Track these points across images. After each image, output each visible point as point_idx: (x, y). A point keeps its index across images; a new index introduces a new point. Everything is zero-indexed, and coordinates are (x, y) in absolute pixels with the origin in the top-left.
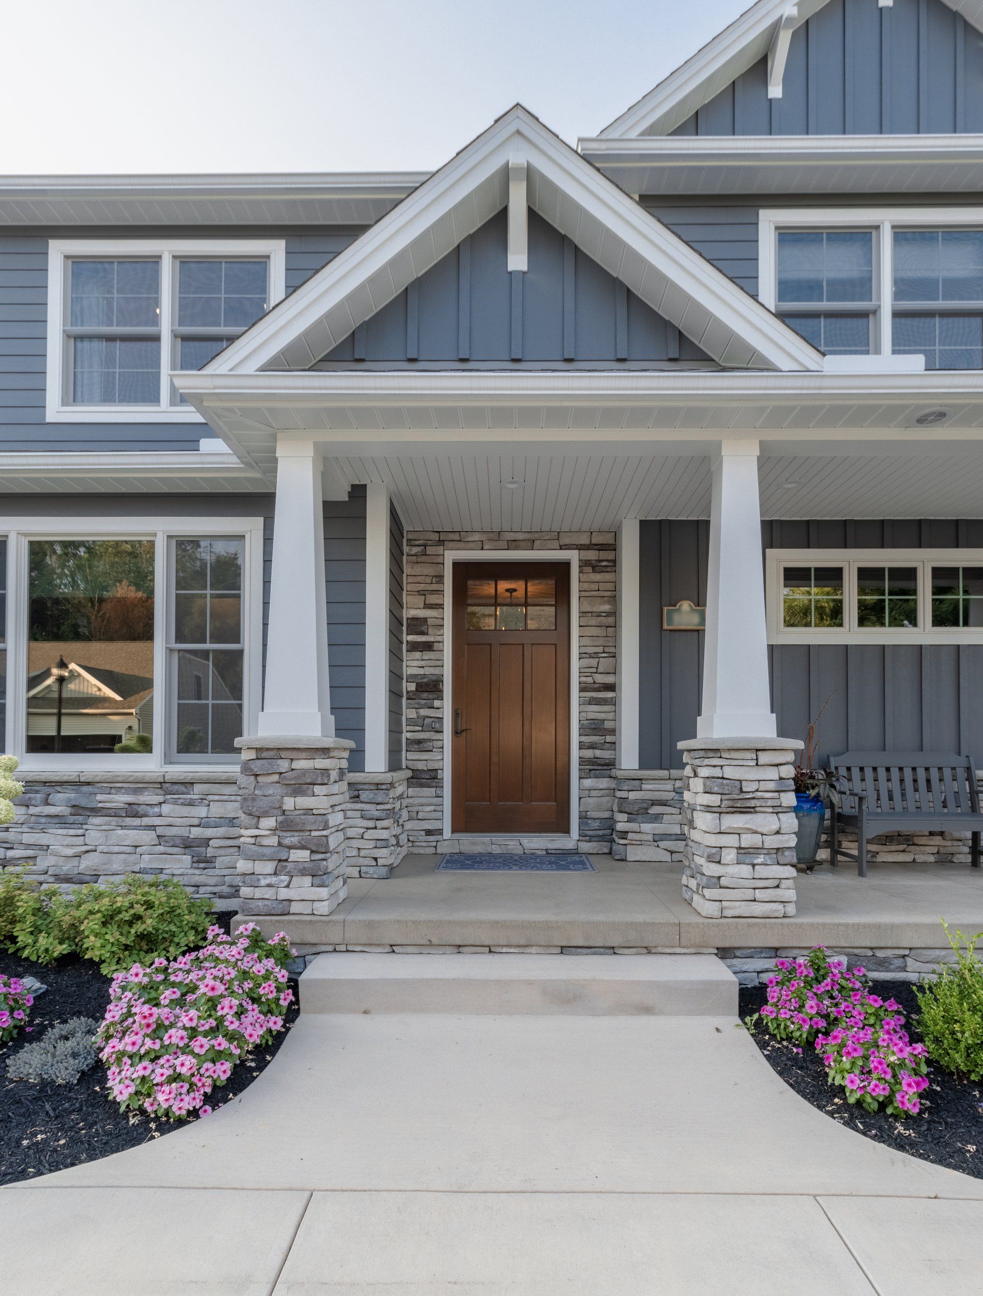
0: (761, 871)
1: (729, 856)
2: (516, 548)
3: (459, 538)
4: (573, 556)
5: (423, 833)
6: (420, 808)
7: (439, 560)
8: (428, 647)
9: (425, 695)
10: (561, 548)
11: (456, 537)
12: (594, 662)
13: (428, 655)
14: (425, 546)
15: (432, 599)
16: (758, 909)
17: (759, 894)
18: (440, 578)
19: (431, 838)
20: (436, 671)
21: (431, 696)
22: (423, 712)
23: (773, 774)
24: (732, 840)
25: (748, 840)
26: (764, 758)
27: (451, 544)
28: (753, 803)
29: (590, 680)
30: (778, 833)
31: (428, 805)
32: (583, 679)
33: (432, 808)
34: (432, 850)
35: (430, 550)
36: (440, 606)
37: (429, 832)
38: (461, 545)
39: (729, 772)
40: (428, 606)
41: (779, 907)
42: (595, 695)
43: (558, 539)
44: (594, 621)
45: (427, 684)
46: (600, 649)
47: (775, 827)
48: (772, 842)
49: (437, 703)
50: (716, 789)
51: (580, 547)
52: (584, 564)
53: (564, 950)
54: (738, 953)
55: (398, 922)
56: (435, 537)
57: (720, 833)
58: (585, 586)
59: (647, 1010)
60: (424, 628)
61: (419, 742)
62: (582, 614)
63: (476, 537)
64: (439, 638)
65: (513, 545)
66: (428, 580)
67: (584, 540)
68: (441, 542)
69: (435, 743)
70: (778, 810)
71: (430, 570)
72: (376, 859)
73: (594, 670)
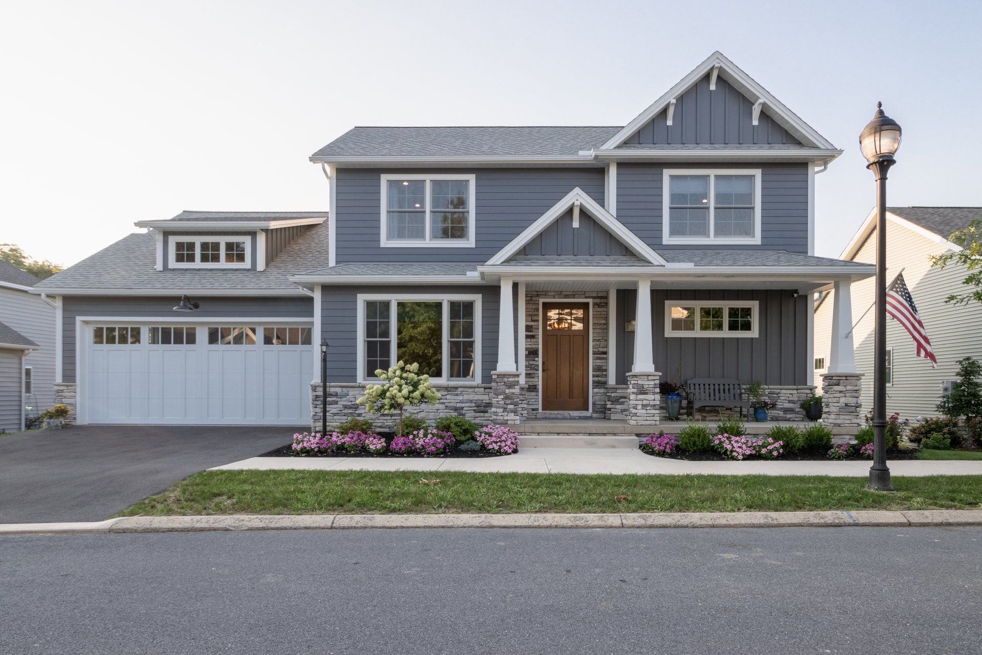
0: (649, 412)
1: (639, 407)
2: (568, 298)
3: (545, 294)
4: (590, 301)
5: (531, 410)
6: (530, 400)
7: (537, 302)
8: (533, 337)
9: (531, 356)
10: (586, 298)
11: (544, 293)
12: (598, 343)
13: (533, 340)
14: (532, 297)
15: (535, 318)
16: (648, 423)
17: (648, 418)
18: (538, 310)
19: (535, 412)
20: (536, 346)
21: (534, 356)
22: (531, 362)
23: (653, 383)
24: (640, 402)
25: (645, 402)
26: (650, 378)
27: (542, 296)
28: (647, 391)
29: (597, 350)
30: (654, 400)
31: (534, 399)
32: (595, 350)
33: (535, 400)
34: (534, 417)
35: (533, 299)
36: (538, 321)
37: (533, 410)
38: (546, 296)
39: (640, 382)
40: (532, 321)
41: (654, 422)
42: (599, 356)
43: (584, 294)
44: (598, 327)
45: (532, 351)
46: (601, 338)
47: (653, 398)
48: (652, 403)
49: (536, 359)
50: (636, 387)
51: (593, 298)
52: (595, 304)
53: (590, 434)
54: (642, 436)
55: (541, 426)
56: (536, 293)
57: (637, 400)
58: (595, 313)
59: (614, 447)
60: (531, 329)
61: (529, 374)
62: (594, 324)
63: (552, 294)
64: (537, 334)
65: (566, 296)
66: (533, 310)
67: (595, 295)
68: (538, 296)
69: (536, 375)
70: (654, 393)
71: (533, 307)
72: (522, 414)
73: (598, 346)
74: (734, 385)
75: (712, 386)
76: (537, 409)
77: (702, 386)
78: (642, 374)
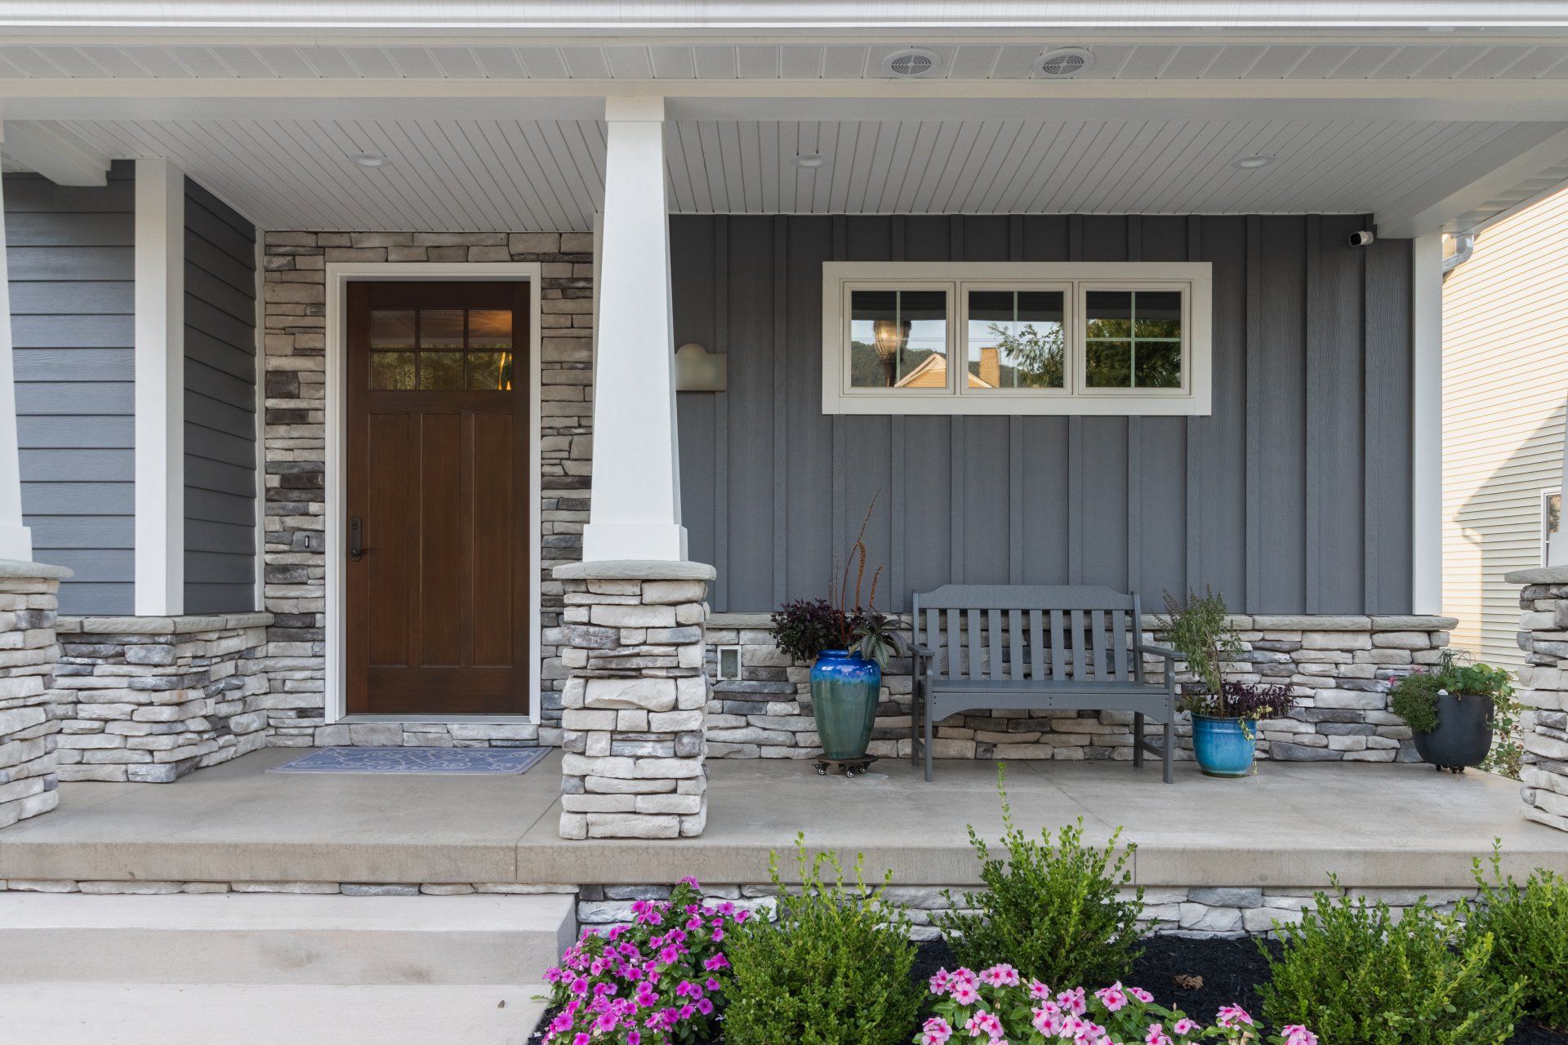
0: (648, 768)
1: (598, 744)
2: (440, 260)
3: (348, 243)
4: (532, 272)
5: (292, 714)
6: (288, 674)
7: (317, 277)
8: (299, 417)
9: (295, 494)
10: (513, 258)
11: (344, 241)
12: (563, 442)
13: (297, 431)
14: (294, 255)
15: (307, 341)
16: (642, 825)
17: (641, 803)
18: (319, 308)
19: (306, 722)
20: (312, 456)
21: (304, 496)
22: (290, 522)
23: (666, 617)
24: (604, 720)
25: (629, 719)
26: (652, 593)
27: (335, 253)
28: (635, 663)
29: (558, 470)
30: (675, 707)
31: (307, 669)
32: (547, 469)
33: (308, 674)
34: (308, 741)
35: (302, 263)
36: (320, 352)
37: (302, 713)
38: (351, 254)
39: (599, 615)
40: (300, 353)
41: (673, 822)
42: (565, 494)
43: (508, 246)
44: (563, 377)
45: (298, 477)
46: (574, 422)
47: (668, 698)
48: (660, 722)
49: (314, 507)
50: (577, 641)
51: (540, 258)
52: (548, 284)
53: (342, 886)
54: (611, 893)
55: (84, 846)
56: (310, 241)
57: (585, 708)
58: (551, 320)
59: (420, 976)
60: (292, 388)
61: (285, 569)
62: (547, 365)
63: (376, 241)
64: (316, 404)
65: (434, 254)
66: (299, 310)
67: (549, 246)
68: (320, 250)
69: (312, 571)
70: (677, 673)
71: (302, 295)
72: (151, 752)
73: (565, 454)
74: (1108, 612)
75: (1016, 621)
76: (319, 712)
77: (974, 619)
78: (610, 574)
